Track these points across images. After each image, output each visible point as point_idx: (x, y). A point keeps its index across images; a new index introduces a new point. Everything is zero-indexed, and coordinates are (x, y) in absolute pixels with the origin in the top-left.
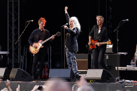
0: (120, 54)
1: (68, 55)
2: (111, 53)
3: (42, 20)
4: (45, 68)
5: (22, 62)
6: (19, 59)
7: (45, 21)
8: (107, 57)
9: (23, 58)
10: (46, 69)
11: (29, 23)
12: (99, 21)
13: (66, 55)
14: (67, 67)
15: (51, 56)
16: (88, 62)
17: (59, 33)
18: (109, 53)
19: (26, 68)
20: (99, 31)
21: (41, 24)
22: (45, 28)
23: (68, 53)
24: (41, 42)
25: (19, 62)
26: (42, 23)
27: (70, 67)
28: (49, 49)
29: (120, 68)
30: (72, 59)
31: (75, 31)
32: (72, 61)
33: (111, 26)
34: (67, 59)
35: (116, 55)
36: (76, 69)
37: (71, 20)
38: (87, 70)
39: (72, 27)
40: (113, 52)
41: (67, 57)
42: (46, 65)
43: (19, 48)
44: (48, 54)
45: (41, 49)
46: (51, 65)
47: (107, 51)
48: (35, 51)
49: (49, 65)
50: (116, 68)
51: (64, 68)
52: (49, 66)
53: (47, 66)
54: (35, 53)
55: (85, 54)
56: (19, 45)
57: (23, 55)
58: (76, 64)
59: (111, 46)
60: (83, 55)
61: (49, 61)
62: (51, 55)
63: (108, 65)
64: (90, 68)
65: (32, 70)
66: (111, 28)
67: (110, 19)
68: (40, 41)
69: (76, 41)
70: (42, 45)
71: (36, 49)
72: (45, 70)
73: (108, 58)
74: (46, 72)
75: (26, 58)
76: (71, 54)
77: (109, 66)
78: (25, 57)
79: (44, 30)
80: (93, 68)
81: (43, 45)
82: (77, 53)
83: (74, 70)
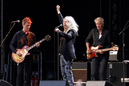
0: (127, 62)
1: (62, 64)
2: (116, 61)
3: (26, 20)
4: (34, 80)
5: (6, 73)
6: (2, 68)
7: (30, 21)
8: (111, 66)
9: (7, 67)
10: (36, 81)
11: (14, 24)
12: (100, 25)
13: (61, 63)
14: (61, 78)
15: (41, 65)
16: (87, 73)
17: (48, 37)
18: (113, 61)
19: (11, 80)
20: (100, 36)
21: (25, 25)
22: (30, 31)
23: (63, 61)
24: (26, 49)
25: (2, 73)
26: (27, 24)
27: (65, 78)
28: (40, 57)
29: (126, 79)
30: (67, 68)
31: (70, 34)
32: (67, 71)
33: (116, 27)
34: (61, 68)
35: (122, 64)
36: (72, 81)
37: (65, 21)
38: (86, 82)
39: (67, 29)
40: (118, 60)
41: (61, 66)
42: (35, 75)
43: (2, 55)
44: (38, 62)
45: (26, 56)
46: (41, 75)
47: (110, 59)
48: (19, 60)
49: (39, 75)
50: (122, 79)
51: (57, 79)
52: (39, 77)
53: (37, 77)
54: (20, 62)
55: (83, 63)
56: (2, 51)
57: (7, 64)
58: (72, 75)
59: (115, 53)
60: (81, 63)
61: (39, 71)
62: (41, 63)
63: (112, 76)
64: (89, 79)
65: (17, 82)
66: (116, 30)
67: (115, 19)
68: (25, 47)
69: (73, 46)
70: (27, 52)
71: (21, 57)
72: (34, 82)
73: (112, 68)
74: (35, 84)
75: (11, 67)
76: (66, 63)
77: (114, 77)
78: (9, 66)
79: (29, 32)
80: (93, 80)
81: (29, 52)
82: (73, 61)
83: (70, 83)
